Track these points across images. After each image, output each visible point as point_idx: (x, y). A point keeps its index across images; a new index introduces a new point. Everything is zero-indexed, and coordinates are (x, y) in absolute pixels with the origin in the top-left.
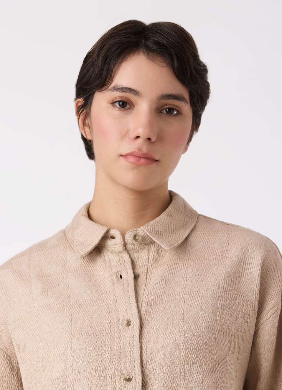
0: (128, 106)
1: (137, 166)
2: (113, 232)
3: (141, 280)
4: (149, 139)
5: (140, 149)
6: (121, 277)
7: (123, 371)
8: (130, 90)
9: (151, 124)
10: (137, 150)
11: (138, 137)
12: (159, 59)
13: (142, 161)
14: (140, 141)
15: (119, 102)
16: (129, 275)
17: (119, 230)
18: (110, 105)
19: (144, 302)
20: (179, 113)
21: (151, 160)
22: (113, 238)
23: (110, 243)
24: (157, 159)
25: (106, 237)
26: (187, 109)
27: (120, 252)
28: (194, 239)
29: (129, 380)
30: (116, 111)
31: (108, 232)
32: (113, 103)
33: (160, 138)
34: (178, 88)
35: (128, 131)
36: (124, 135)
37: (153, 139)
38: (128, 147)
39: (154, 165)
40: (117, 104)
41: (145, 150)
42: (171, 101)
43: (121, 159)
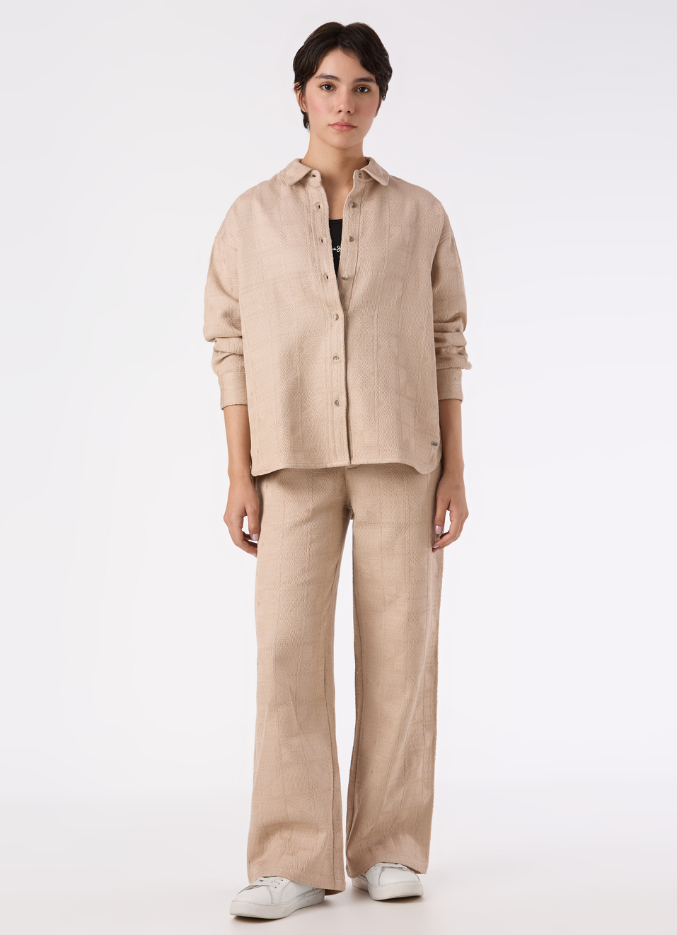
0: (332, 88)
1: (341, 131)
2: (314, 172)
4: (349, 112)
5: (342, 120)
6: (319, 207)
7: (323, 273)
8: (333, 77)
9: (349, 102)
10: (340, 121)
11: (340, 111)
12: (352, 54)
13: (344, 128)
14: (342, 113)
15: (326, 85)
16: (325, 206)
18: (319, 88)
20: (369, 90)
21: (351, 127)
22: (314, 176)
23: (311, 180)
24: (355, 125)
25: (307, 176)
26: (374, 87)
27: (318, 187)
30: (324, 93)
31: (310, 171)
32: (321, 87)
33: (357, 111)
35: (333, 107)
36: (330, 110)
37: (352, 112)
38: (334, 119)
39: (354, 130)
40: (324, 87)
41: (346, 120)
42: (363, 83)
43: (330, 128)
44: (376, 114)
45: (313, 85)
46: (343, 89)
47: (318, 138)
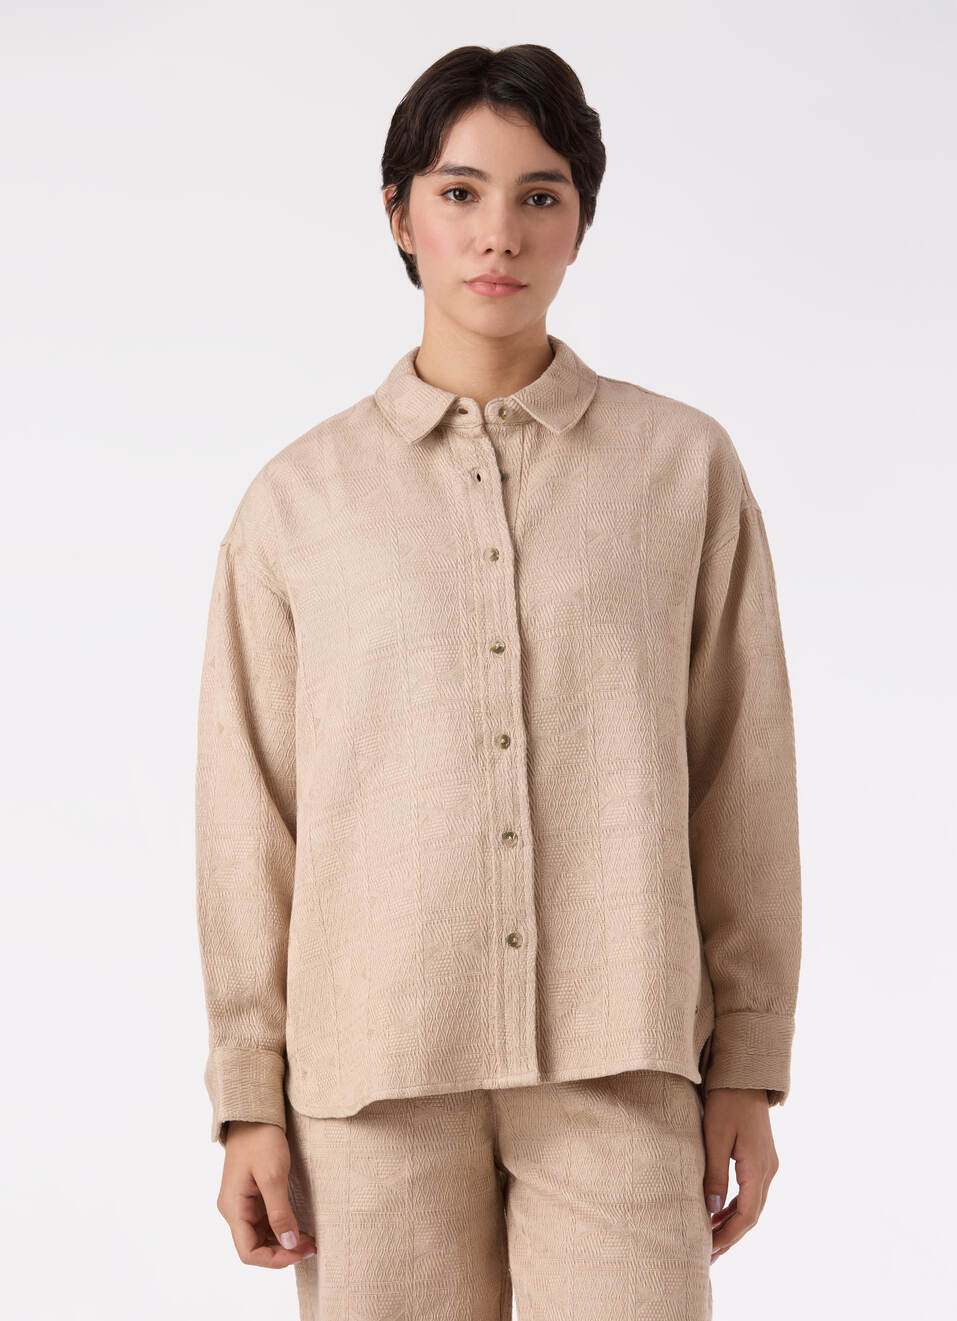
0: (469, 197)
1: (492, 298)
2: (465, 403)
3: (513, 481)
4: (508, 252)
5: (494, 271)
6: (479, 478)
8: (471, 171)
9: (509, 227)
10: (489, 273)
11: (489, 251)
12: (515, 114)
13: (499, 289)
14: (493, 256)
15: (455, 190)
16: (492, 475)
17: (475, 400)
18: (440, 198)
19: (518, 521)
20: (556, 201)
21: (513, 286)
22: (464, 412)
23: (459, 421)
24: (524, 284)
25: (454, 410)
26: (568, 193)
27: (476, 437)
28: (597, 416)
29: (499, 650)
30: (451, 208)
31: (456, 401)
32: (444, 194)
33: (526, 249)
34: (551, 161)
35: (472, 241)
36: (467, 246)
37: (515, 251)
38: (475, 267)
39: (520, 294)
40: (451, 195)
41: (502, 271)
42: (541, 184)
43: (466, 291)
44: (574, 257)
45: (425, 189)
46: (495, 199)
47: (439, 311)
